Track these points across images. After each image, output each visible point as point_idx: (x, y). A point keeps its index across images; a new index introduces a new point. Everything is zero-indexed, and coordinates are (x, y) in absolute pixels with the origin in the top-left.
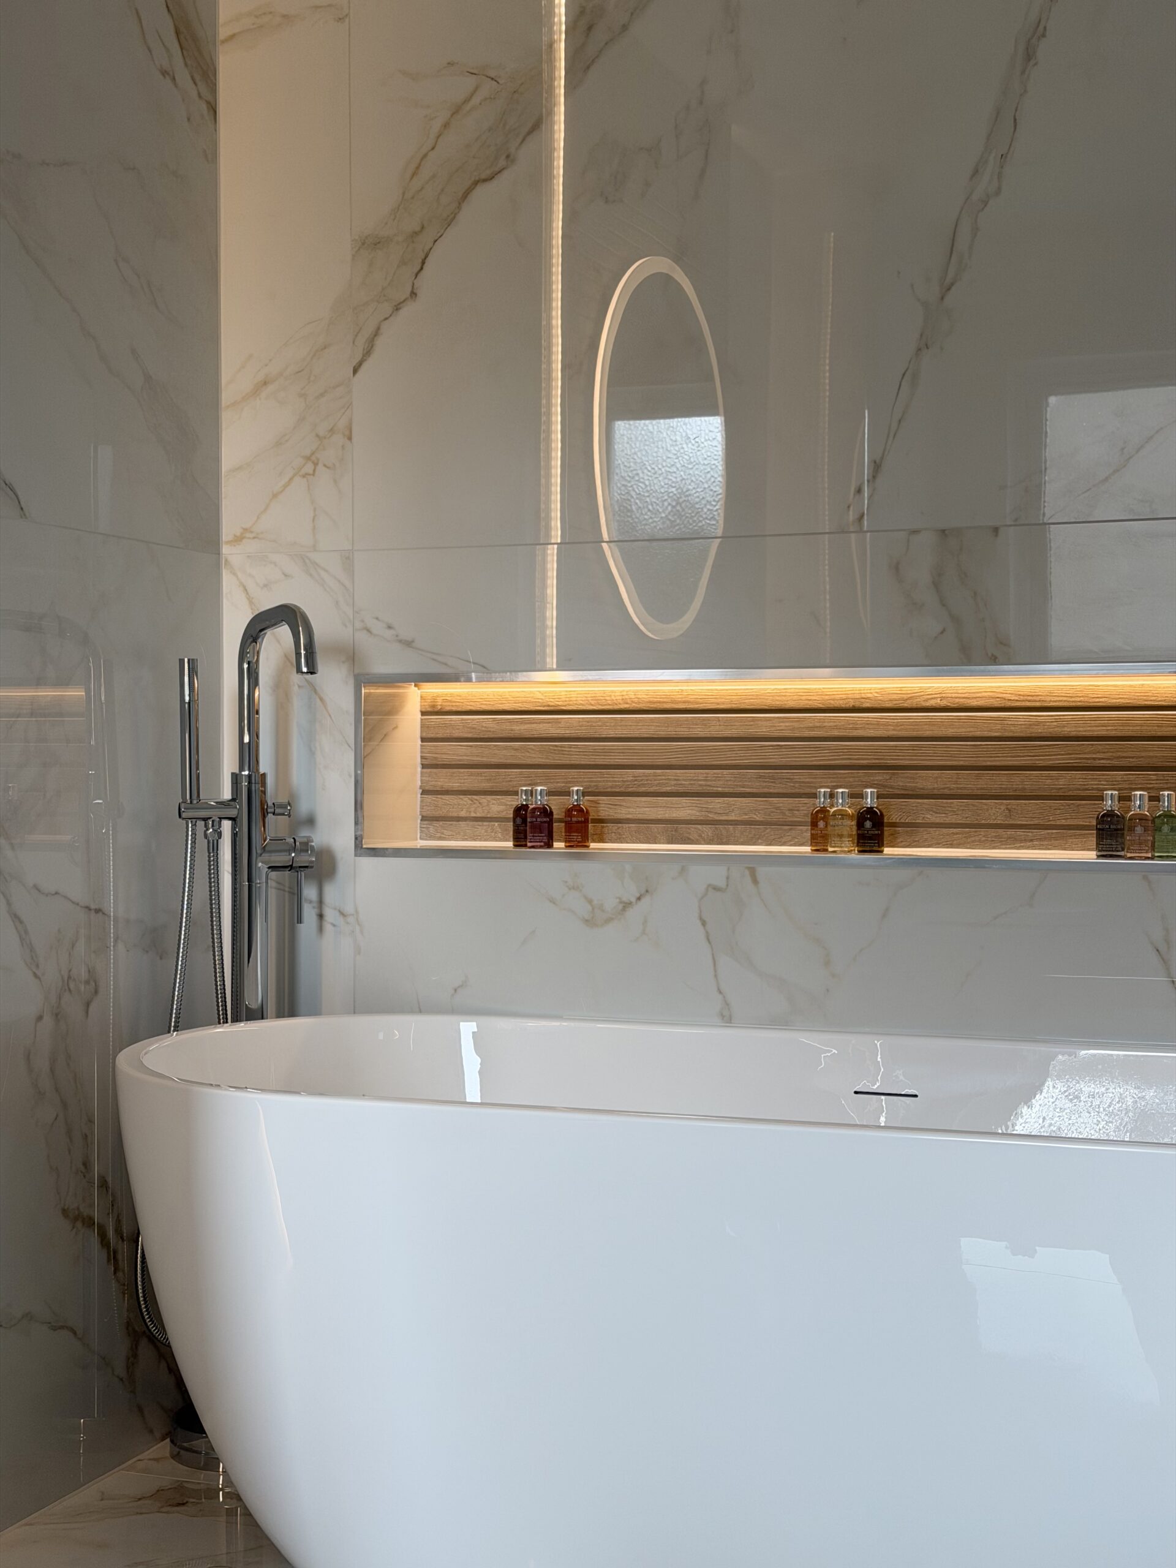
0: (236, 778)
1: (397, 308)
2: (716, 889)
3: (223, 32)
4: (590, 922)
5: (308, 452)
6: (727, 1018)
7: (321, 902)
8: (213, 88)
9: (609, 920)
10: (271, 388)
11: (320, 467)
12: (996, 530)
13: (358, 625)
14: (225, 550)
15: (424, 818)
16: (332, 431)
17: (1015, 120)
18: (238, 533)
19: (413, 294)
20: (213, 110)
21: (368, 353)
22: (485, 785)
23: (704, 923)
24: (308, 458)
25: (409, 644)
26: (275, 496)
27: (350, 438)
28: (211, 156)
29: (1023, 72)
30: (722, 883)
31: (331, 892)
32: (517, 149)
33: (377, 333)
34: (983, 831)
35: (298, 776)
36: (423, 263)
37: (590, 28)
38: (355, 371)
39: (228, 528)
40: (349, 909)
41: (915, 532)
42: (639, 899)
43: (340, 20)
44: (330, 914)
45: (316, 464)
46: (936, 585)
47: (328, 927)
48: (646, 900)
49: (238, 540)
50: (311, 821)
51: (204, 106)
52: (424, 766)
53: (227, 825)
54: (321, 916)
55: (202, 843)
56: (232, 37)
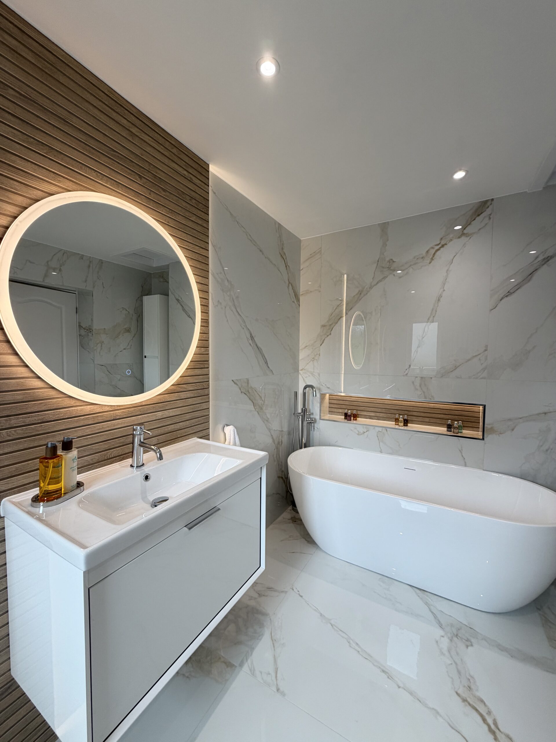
0: (302, 409)
1: (328, 336)
2: (380, 432)
3: (301, 294)
4: (358, 434)
5: (313, 357)
6: (381, 452)
7: (314, 426)
8: (299, 302)
9: (361, 434)
10: (307, 347)
11: (315, 360)
12: (431, 378)
13: (321, 384)
14: (300, 371)
15: (329, 411)
16: (317, 354)
17: (436, 311)
18: (302, 369)
19: (330, 334)
20: (299, 305)
21: (323, 343)
22: (339, 407)
23: (378, 437)
24: (313, 358)
25: (329, 388)
26: (308, 364)
27: (320, 355)
28: (299, 312)
29: (438, 303)
30: (381, 431)
31: (316, 425)
32: (348, 312)
33: (324, 340)
34: (425, 423)
35: (311, 407)
36: (332, 329)
37: (361, 294)
38: (321, 345)
39: (300, 368)
40: (318, 427)
41: (417, 377)
42: (367, 432)
43: (319, 292)
44: (316, 428)
45: (314, 359)
46: (420, 386)
47: (315, 430)
48: (368, 432)
49: (302, 370)
50: (313, 414)
51: (298, 305)
52: (329, 403)
53: (301, 417)
54: (314, 428)
55: (297, 419)
56: (302, 294)
